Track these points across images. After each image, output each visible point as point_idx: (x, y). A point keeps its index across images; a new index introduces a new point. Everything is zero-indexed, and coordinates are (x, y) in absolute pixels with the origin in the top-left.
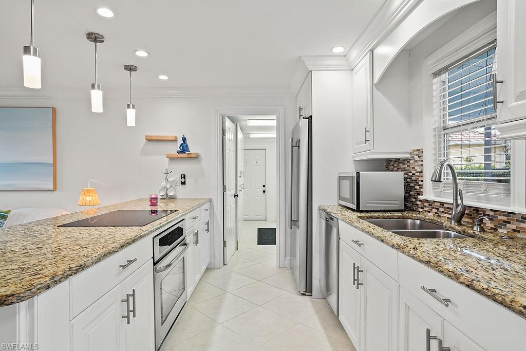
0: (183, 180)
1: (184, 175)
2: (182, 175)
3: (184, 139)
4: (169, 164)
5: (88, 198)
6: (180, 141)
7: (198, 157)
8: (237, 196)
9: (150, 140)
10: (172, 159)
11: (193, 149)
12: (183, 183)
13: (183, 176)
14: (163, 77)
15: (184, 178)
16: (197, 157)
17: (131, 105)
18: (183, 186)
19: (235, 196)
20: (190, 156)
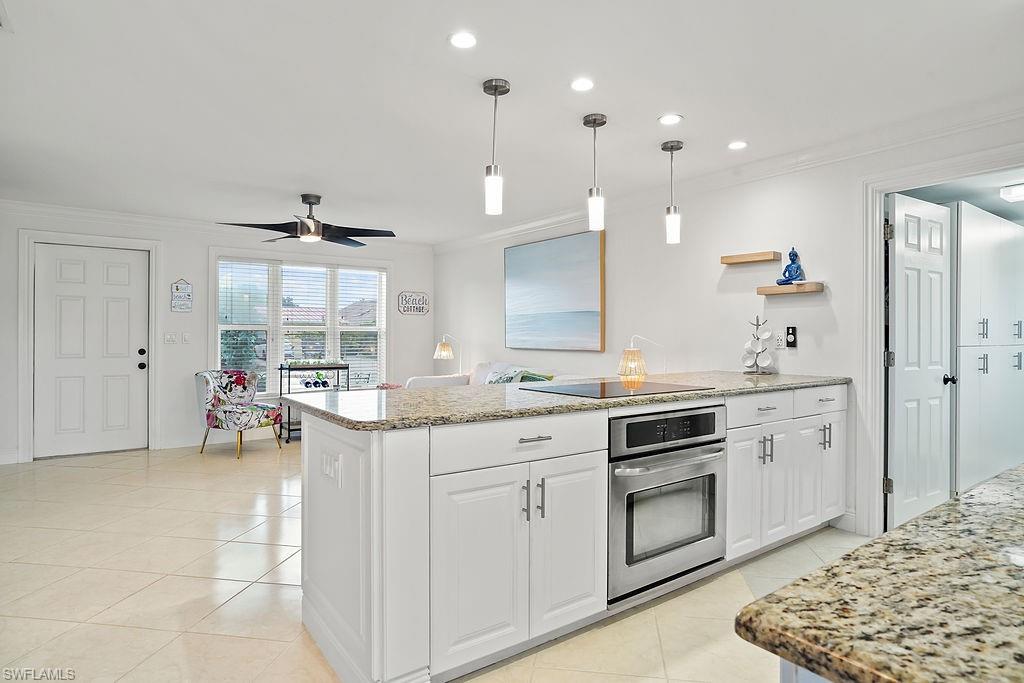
0: (791, 338)
1: (794, 329)
2: (788, 328)
3: (794, 256)
4: (765, 308)
5: (632, 365)
6: (786, 261)
7: (822, 290)
8: (954, 381)
9: (734, 263)
10: (770, 296)
11: (812, 275)
12: (792, 345)
13: (792, 331)
14: (737, 145)
15: (794, 334)
16: (820, 289)
17: (672, 208)
18: (792, 350)
19: (946, 381)
20: (802, 289)
